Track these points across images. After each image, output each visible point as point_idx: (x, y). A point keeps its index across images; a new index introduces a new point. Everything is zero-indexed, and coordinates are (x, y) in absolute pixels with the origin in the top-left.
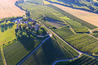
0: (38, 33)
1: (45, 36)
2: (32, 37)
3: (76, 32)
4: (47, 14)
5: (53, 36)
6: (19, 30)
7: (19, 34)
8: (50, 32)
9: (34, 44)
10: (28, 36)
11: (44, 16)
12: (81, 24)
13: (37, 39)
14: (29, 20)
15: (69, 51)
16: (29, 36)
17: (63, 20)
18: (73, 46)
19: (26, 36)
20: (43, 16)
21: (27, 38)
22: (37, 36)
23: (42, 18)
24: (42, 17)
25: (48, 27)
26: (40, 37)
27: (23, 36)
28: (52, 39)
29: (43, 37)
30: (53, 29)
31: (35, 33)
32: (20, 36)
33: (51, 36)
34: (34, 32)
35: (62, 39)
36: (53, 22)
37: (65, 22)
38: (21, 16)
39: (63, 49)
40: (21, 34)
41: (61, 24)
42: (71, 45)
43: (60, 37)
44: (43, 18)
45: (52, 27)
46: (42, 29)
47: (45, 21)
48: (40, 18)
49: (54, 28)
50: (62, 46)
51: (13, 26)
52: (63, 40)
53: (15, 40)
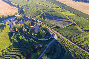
0: (39, 36)
1: (49, 39)
2: (32, 41)
3: (84, 31)
4: (46, 10)
5: (58, 38)
6: (14, 33)
7: (15, 39)
8: (54, 33)
9: (36, 50)
10: (27, 40)
12: (87, 20)
13: (39, 44)
14: (25, 19)
15: (81, 55)
16: (29, 40)
17: (66, 16)
18: (84, 49)
19: (25, 40)
20: (41, 13)
21: (26, 43)
22: (39, 39)
23: (40, 15)
25: (50, 27)
26: (42, 40)
27: (21, 40)
28: (58, 41)
29: (47, 40)
30: (57, 29)
31: (36, 36)
32: (17, 41)
33: (56, 37)
34: (34, 34)
35: (70, 40)
36: (54, 19)
37: (69, 19)
38: (13, 14)
39: (73, 53)
40: (18, 38)
41: (64, 21)
42: (81, 47)
43: (67, 38)
45: (55, 26)
46: (45, 29)
47: (45, 19)
48: (38, 15)
49: (58, 27)
50: (71, 49)
51: (4, 28)
52: (71, 42)
53: (10, 46)
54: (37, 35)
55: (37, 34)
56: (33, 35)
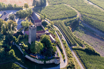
1: (47, 62)
2: (12, 54)
5: (68, 67)
8: (66, 58)
11: (78, 16)
16: (7, 50)
20: (76, 16)
22: (27, 56)
23: (68, 20)
24: (72, 17)
26: (32, 59)
29: (40, 62)
30: (83, 54)
33: (63, 65)
34: (23, 44)
36: (98, 37)
38: (19, 5)
44: (70, 22)
45: (84, 48)
49: (89, 52)
54: (26, 48)
55: (27, 46)
56: (20, 44)
